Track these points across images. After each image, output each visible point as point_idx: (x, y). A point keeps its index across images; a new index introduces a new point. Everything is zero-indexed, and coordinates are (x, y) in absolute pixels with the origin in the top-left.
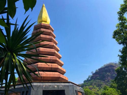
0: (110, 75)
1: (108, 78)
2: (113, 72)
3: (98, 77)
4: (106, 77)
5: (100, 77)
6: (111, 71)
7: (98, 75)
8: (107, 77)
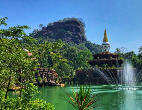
0: (71, 35)
1: (67, 39)
2: (76, 32)
3: (52, 35)
4: (65, 37)
5: (54, 35)
6: (74, 30)
7: (51, 32)
8: (67, 37)
